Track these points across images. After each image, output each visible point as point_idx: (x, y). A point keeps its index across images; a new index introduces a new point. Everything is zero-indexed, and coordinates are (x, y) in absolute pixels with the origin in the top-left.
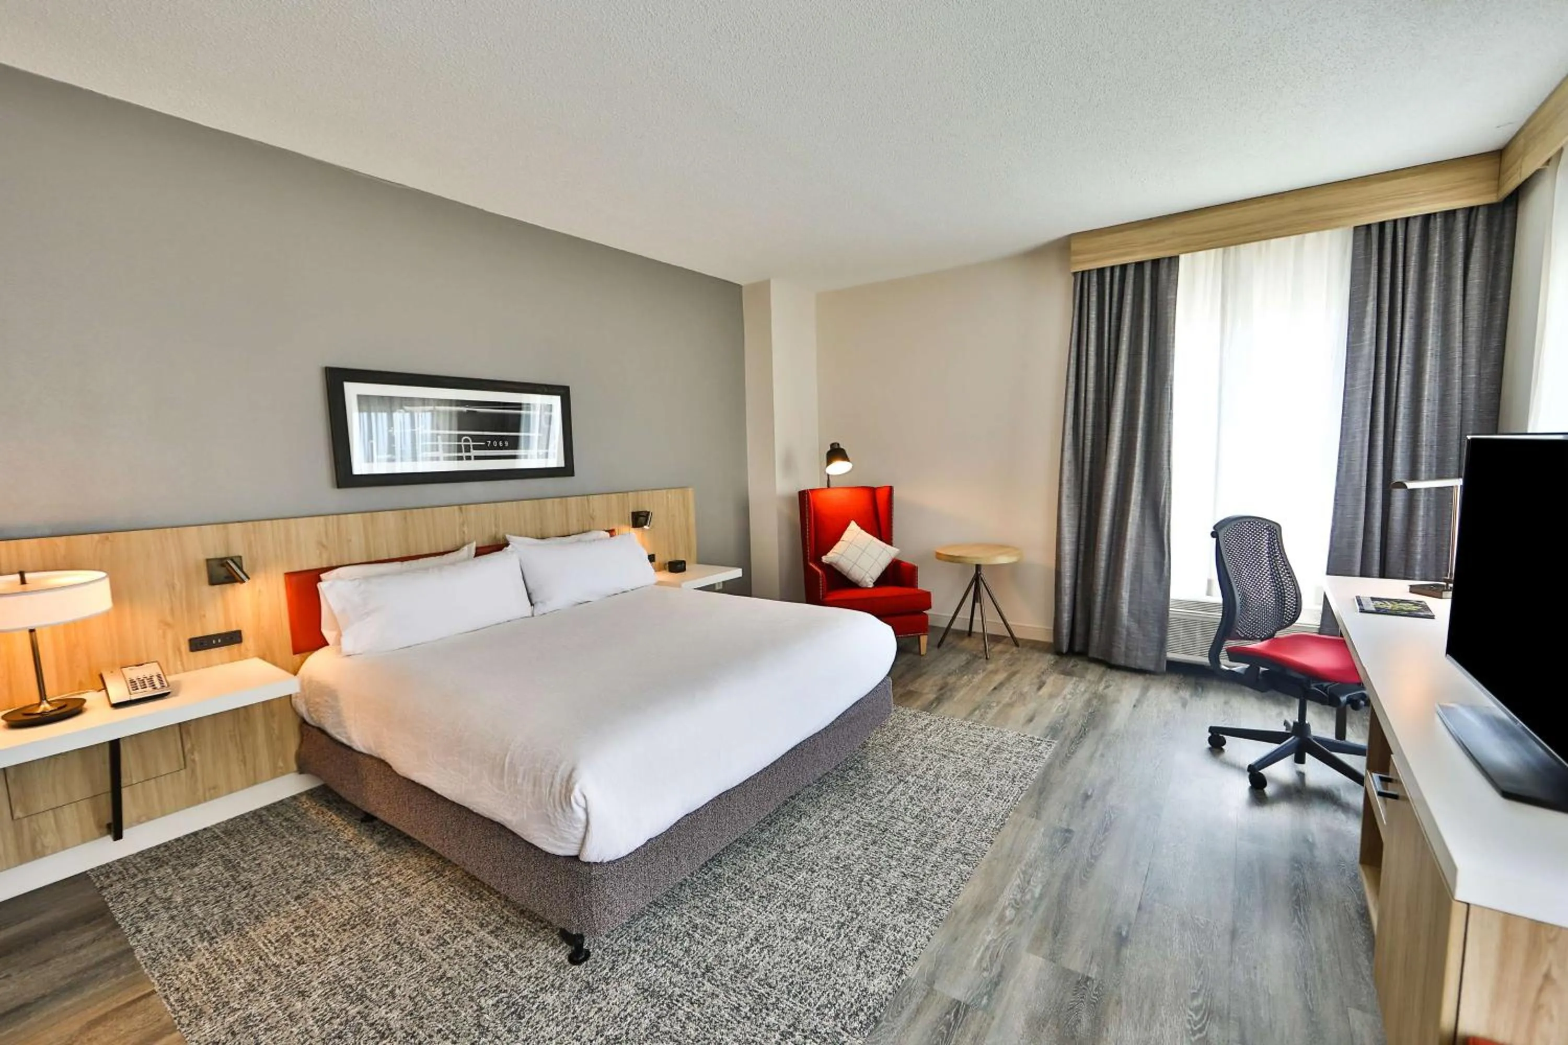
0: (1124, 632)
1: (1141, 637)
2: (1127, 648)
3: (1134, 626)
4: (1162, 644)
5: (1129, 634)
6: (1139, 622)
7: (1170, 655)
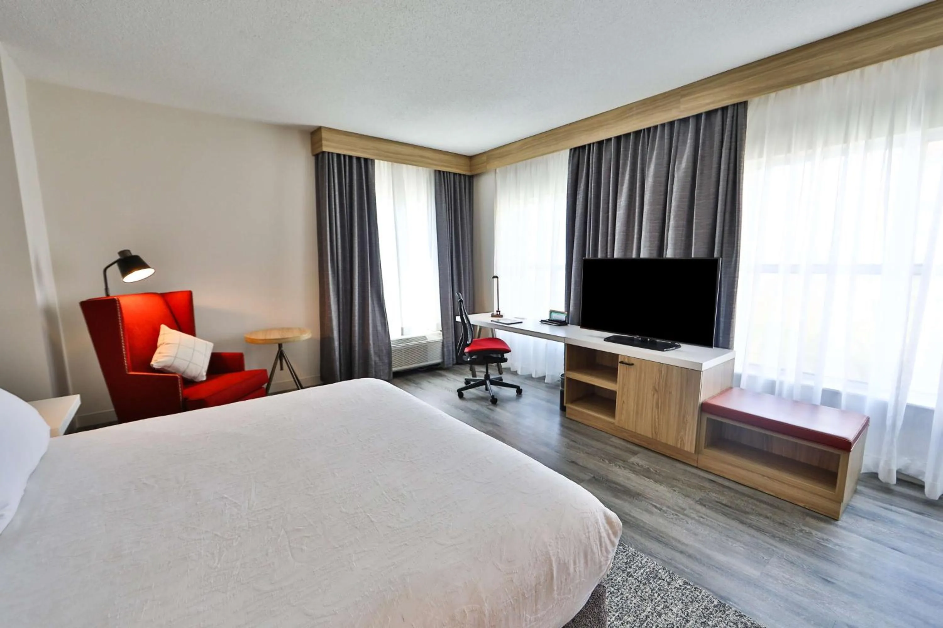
0: (373, 363)
1: (381, 364)
2: (375, 372)
3: (377, 359)
4: (390, 364)
5: (375, 363)
6: (379, 356)
7: (394, 369)
